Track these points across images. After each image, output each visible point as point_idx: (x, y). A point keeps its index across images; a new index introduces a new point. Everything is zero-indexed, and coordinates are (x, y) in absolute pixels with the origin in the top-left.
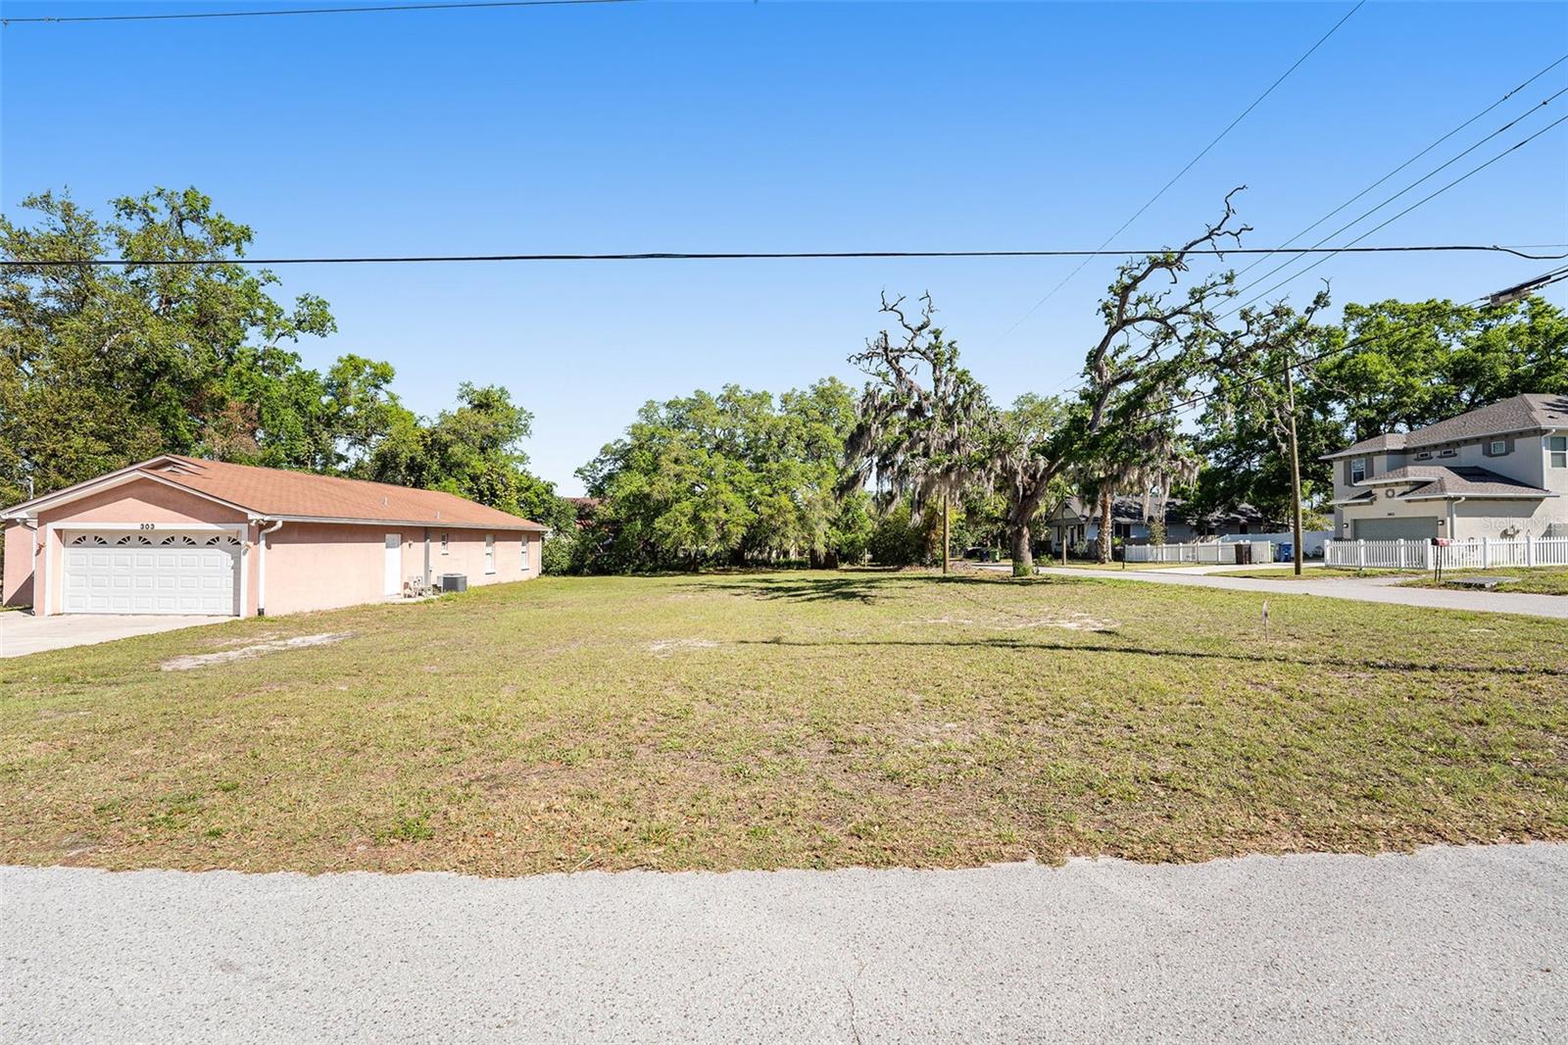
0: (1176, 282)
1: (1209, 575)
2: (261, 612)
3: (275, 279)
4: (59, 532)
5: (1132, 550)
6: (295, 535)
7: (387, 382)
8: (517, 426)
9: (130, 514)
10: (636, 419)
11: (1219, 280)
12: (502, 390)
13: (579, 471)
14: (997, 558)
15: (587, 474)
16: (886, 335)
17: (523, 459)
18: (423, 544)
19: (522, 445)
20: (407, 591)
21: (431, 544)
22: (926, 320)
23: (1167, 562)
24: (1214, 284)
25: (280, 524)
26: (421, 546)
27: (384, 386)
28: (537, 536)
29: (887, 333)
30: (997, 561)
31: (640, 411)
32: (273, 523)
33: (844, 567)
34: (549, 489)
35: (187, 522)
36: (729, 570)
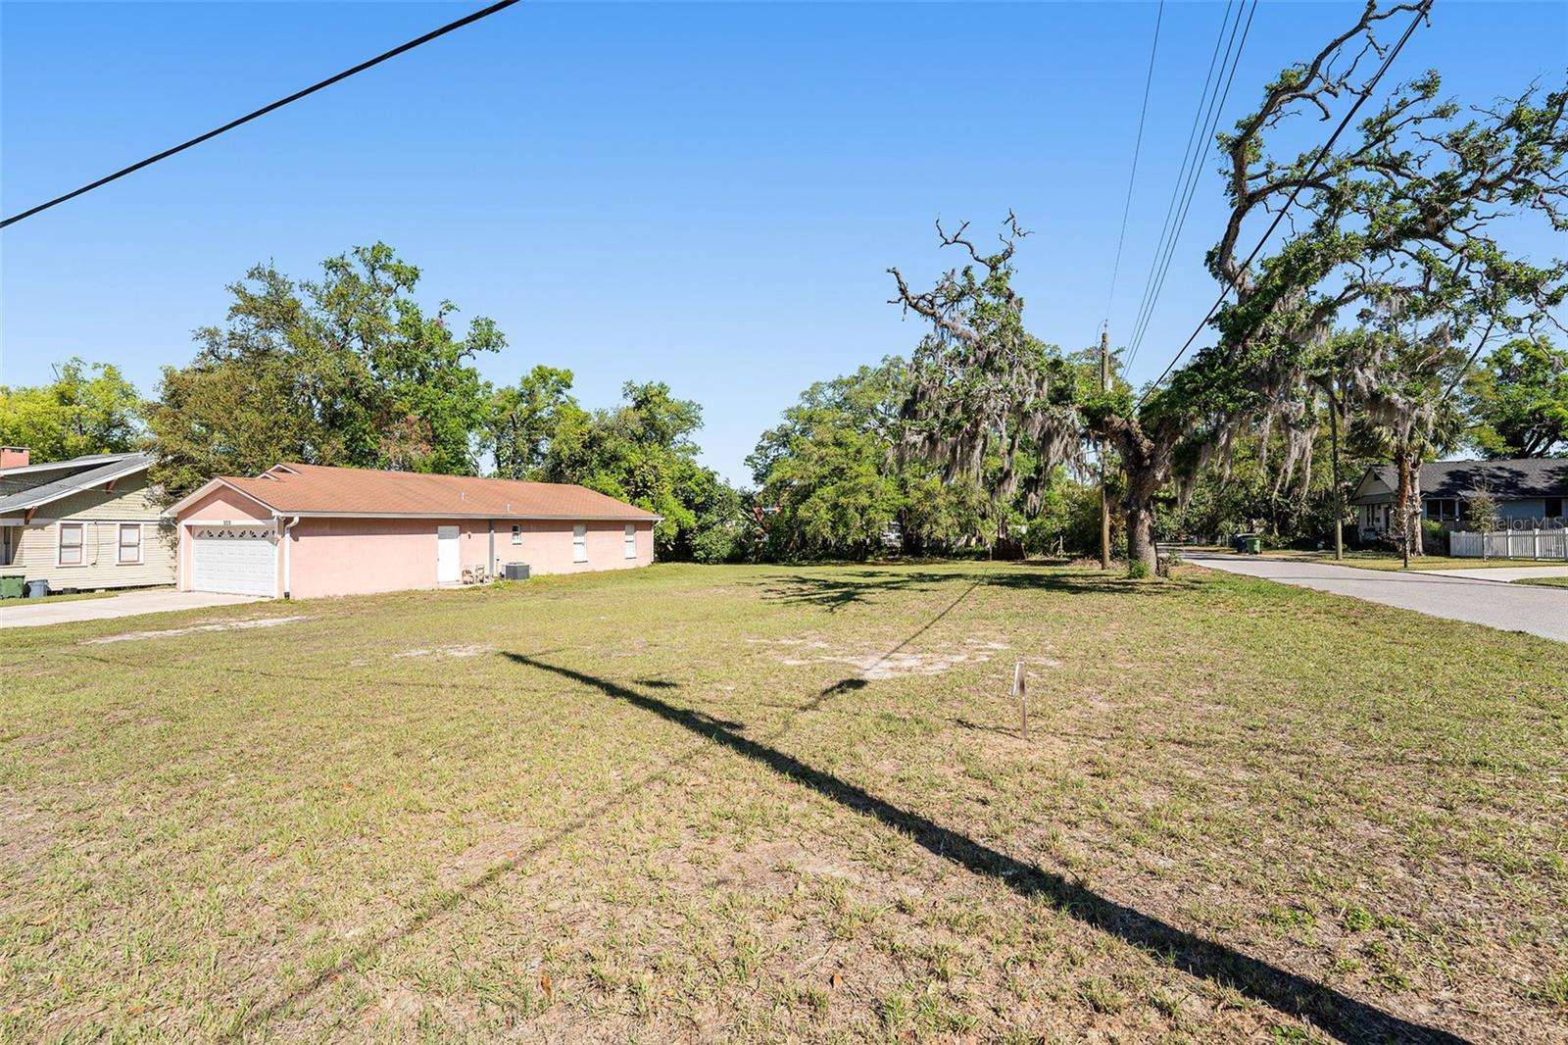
0: (1327, 117)
1: (1520, 582)
2: (287, 595)
3: (452, 307)
4: (189, 528)
5: (1460, 539)
6: (327, 529)
7: (569, 387)
8: (687, 417)
9: (218, 514)
10: (795, 401)
11: (1412, 95)
12: (662, 385)
13: (749, 459)
14: (1257, 548)
15: (756, 461)
16: (897, 274)
17: (695, 450)
18: (488, 535)
19: (695, 436)
20: (467, 578)
21: (496, 535)
22: (1006, 247)
23: (1516, 559)
24: (1403, 104)
25: (296, 520)
26: (487, 536)
27: (566, 391)
28: (646, 525)
29: (897, 270)
30: (1256, 553)
31: (803, 394)
32: (291, 519)
33: (1034, 558)
34: (710, 479)
35: (246, 518)
36: (897, 560)
